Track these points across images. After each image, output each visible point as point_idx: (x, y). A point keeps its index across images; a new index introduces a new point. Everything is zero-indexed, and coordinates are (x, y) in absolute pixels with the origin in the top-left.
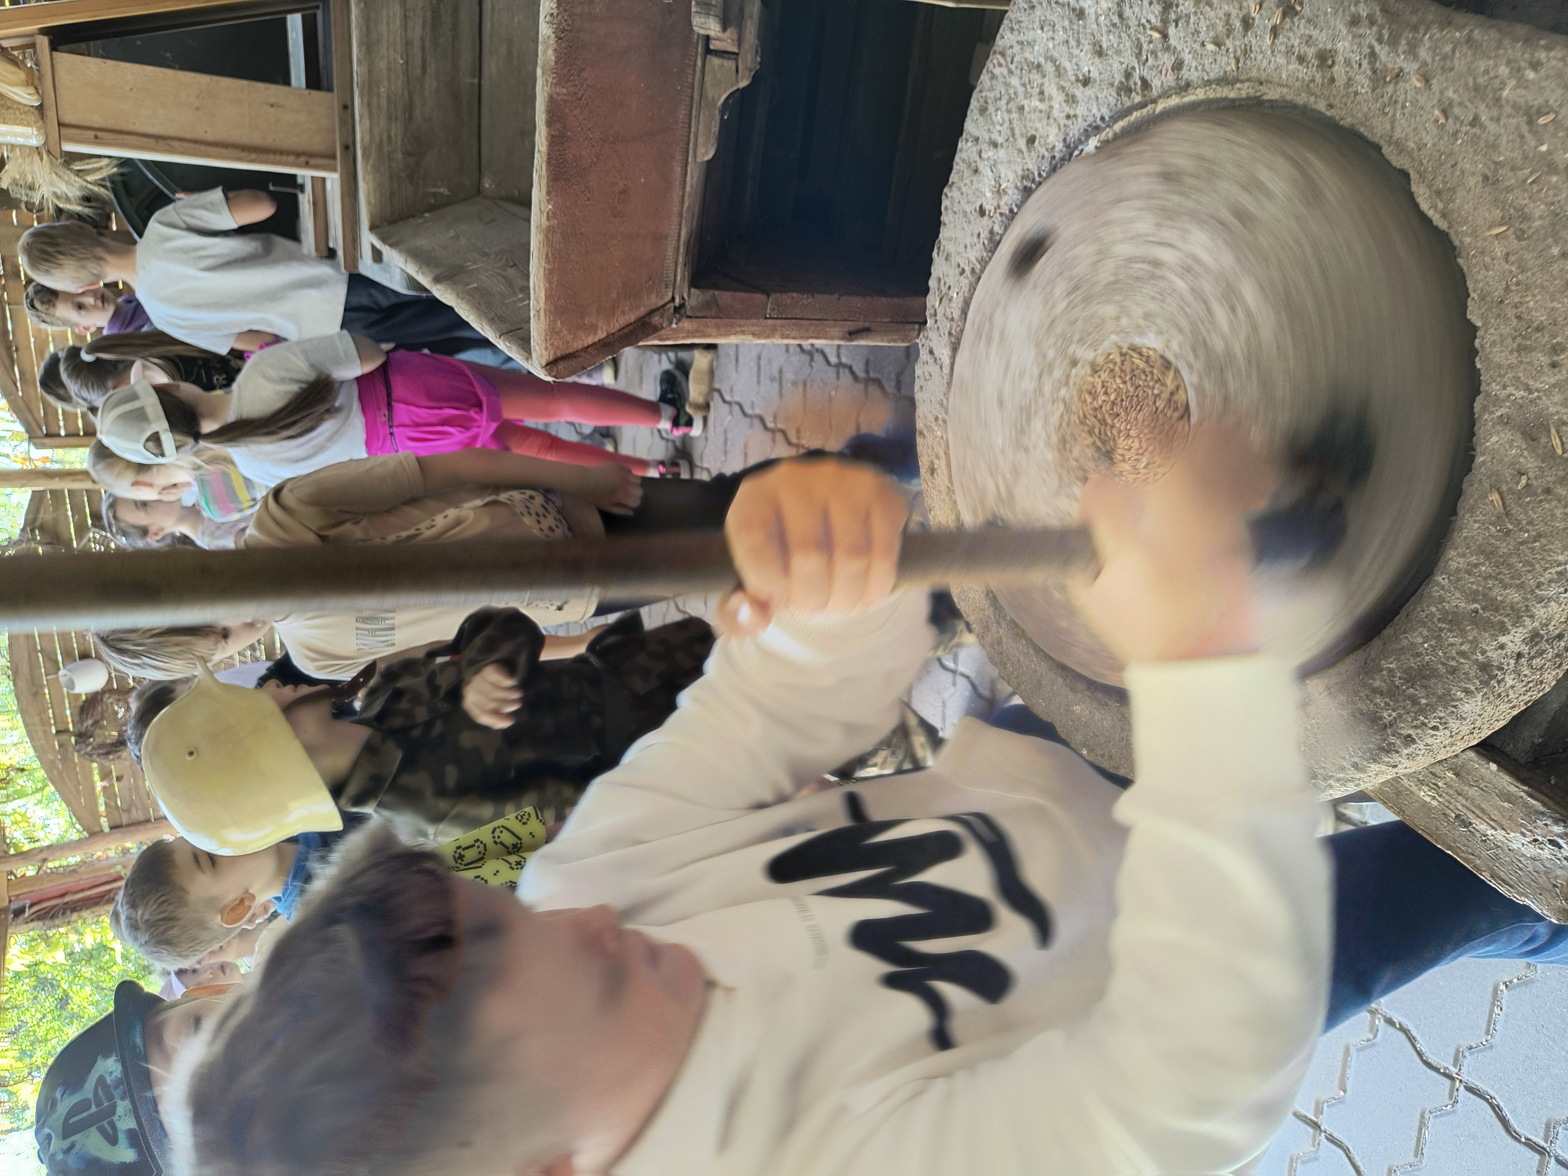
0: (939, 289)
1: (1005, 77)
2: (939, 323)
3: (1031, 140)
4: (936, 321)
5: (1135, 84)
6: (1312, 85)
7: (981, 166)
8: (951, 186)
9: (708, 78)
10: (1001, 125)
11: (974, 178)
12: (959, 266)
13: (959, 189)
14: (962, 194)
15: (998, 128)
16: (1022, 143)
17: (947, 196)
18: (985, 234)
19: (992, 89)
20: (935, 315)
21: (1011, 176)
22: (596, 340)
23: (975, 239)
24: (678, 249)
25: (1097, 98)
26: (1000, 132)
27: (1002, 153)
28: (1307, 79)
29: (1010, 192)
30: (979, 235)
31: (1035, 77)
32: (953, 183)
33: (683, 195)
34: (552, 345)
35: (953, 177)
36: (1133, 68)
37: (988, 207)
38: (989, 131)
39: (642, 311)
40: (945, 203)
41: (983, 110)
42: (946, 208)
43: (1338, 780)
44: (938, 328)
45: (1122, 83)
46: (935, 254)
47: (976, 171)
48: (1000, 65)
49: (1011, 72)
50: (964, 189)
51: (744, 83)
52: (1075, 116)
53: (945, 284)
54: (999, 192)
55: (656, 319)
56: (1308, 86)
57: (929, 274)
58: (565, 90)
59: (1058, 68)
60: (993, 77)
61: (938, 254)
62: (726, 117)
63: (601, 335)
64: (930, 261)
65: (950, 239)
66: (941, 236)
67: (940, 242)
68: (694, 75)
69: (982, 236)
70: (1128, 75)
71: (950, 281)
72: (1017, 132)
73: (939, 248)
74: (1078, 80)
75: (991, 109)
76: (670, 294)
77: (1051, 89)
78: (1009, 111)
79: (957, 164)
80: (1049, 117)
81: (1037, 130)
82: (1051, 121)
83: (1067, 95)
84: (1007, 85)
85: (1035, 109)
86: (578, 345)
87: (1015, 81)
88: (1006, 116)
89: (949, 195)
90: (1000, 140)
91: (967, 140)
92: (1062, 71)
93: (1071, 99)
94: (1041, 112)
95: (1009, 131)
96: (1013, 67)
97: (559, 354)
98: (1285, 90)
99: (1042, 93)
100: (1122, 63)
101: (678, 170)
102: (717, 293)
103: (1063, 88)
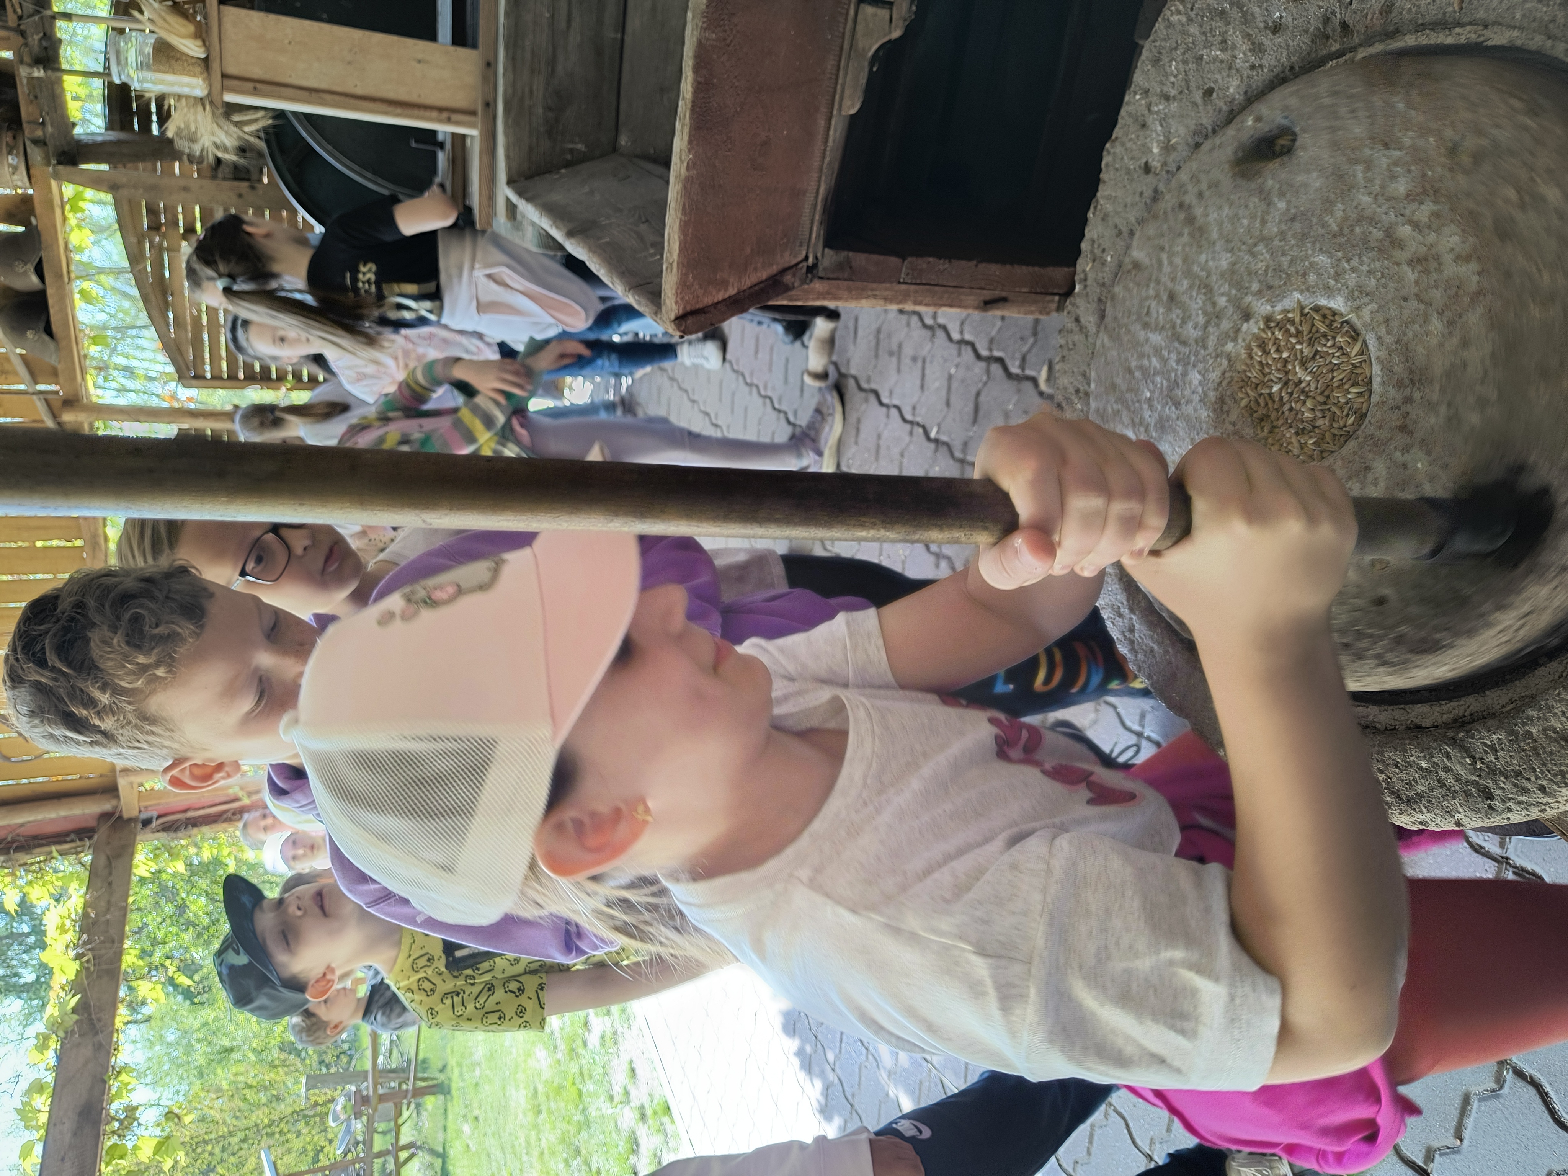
0: (1092, 252)
1: (1183, 25)
2: (1088, 290)
3: (1209, 92)
4: (1085, 287)
5: (1334, 31)
6: (1551, 26)
7: (1150, 120)
8: (1114, 141)
9: (860, 28)
10: (1175, 76)
11: (1141, 133)
12: (1115, 226)
13: (1123, 144)
14: (1126, 149)
15: (1172, 79)
16: (1198, 96)
17: (1109, 153)
18: (1148, 193)
19: (1168, 38)
20: (1085, 280)
21: (1182, 131)
22: (727, 296)
23: (1137, 199)
24: (815, 206)
25: (1288, 45)
26: (1173, 83)
27: (1174, 106)
28: (1546, 18)
29: (1180, 148)
30: (1141, 194)
31: (1218, 24)
32: (1117, 138)
33: (825, 150)
34: (682, 299)
35: (1117, 132)
36: (1333, 13)
37: (1156, 164)
38: (1161, 83)
39: (775, 269)
40: (1106, 159)
41: (1156, 61)
42: (1107, 165)
43: (1520, 803)
44: (1087, 294)
45: (1318, 29)
46: (1090, 215)
47: (1144, 126)
48: (1179, 12)
49: (1190, 20)
50: (1128, 145)
51: (896, 34)
52: (1261, 66)
53: (1099, 246)
54: (1167, 148)
55: (788, 279)
56: (1546, 27)
57: (1081, 236)
58: (714, 36)
59: (1245, 14)
60: (1170, 25)
61: (1094, 214)
62: (875, 69)
63: (732, 291)
64: (1084, 221)
65: (1108, 198)
66: (1099, 194)
67: (1097, 202)
68: (845, 24)
69: (1146, 195)
70: (1326, 20)
71: (1106, 244)
72: (1193, 84)
73: (1095, 208)
74: (1266, 27)
75: (1165, 59)
76: (804, 253)
77: (1236, 37)
78: (1185, 62)
79: (1123, 118)
80: (1230, 68)
81: (1216, 82)
82: (1234, 72)
83: (1253, 43)
84: (1184, 33)
85: (1215, 59)
86: (707, 301)
87: (1194, 29)
88: (1181, 66)
89: (1112, 151)
90: (1173, 92)
91: (1135, 93)
92: (1250, 17)
93: (1258, 49)
94: (1222, 62)
95: (1183, 84)
96: (1193, 14)
97: (688, 309)
98: (1516, 33)
99: (1224, 41)
100: (1320, 7)
101: (822, 123)
102: (851, 254)
103: (1249, 36)
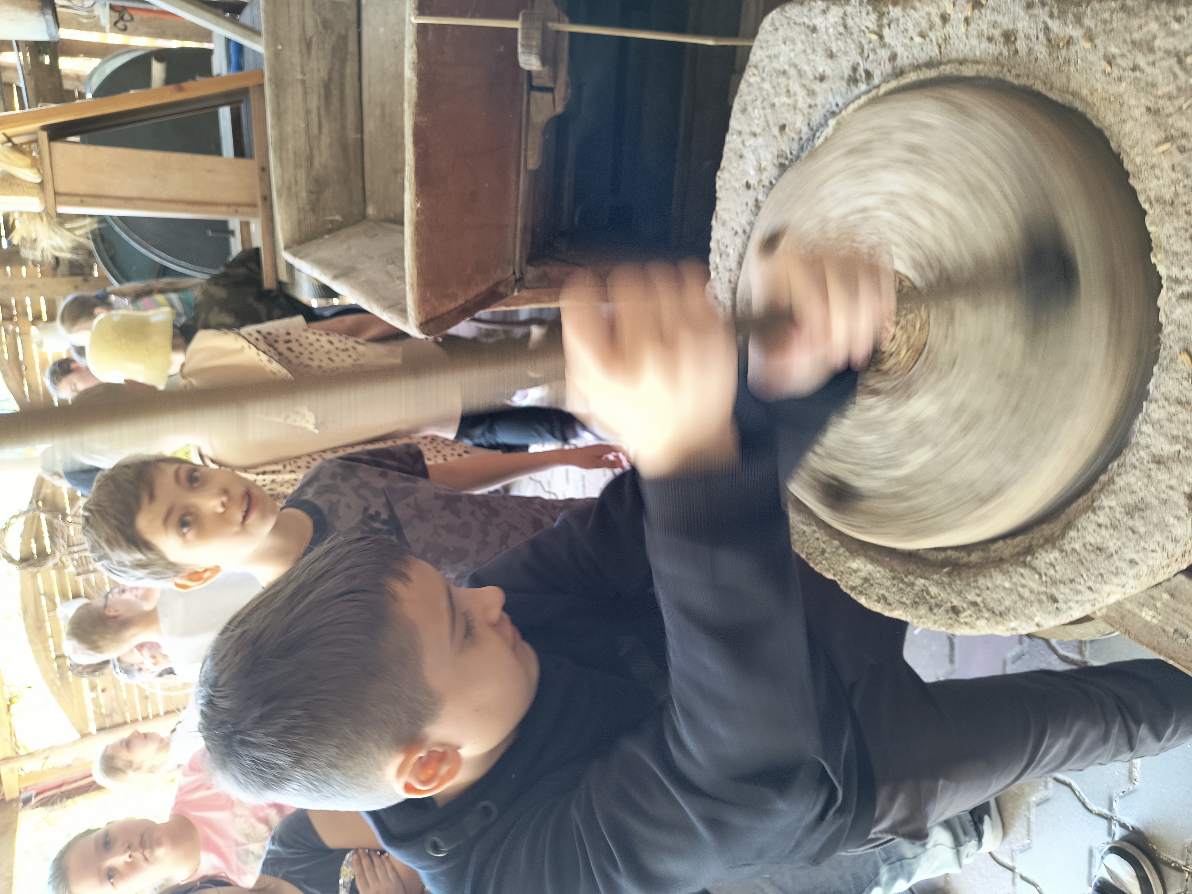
0: (719, 248)
1: (758, 83)
2: (720, 274)
3: (783, 128)
4: (718, 273)
5: (861, 76)
6: (1000, 58)
7: (745, 152)
8: (722, 170)
9: (533, 109)
10: (759, 119)
11: (741, 162)
12: (733, 229)
13: (729, 171)
14: (732, 175)
15: (756, 121)
16: (776, 131)
17: (719, 178)
18: (752, 203)
19: (749, 93)
20: (717, 268)
21: (769, 157)
22: (457, 305)
23: (744, 207)
24: (515, 236)
25: (831, 89)
26: (757, 125)
27: (760, 140)
28: (996, 54)
29: (769, 168)
30: (747, 204)
31: (782, 80)
32: (724, 168)
33: (518, 195)
34: (424, 310)
35: (724, 163)
36: (858, 64)
37: (753, 182)
38: (749, 125)
39: (491, 283)
40: (719, 183)
41: (744, 111)
42: (720, 187)
44: (720, 279)
45: (850, 76)
46: (713, 223)
47: (741, 156)
48: (754, 75)
49: (763, 79)
50: (733, 171)
51: (559, 109)
52: (816, 105)
53: (723, 244)
54: (760, 170)
55: (502, 289)
56: (997, 59)
57: (709, 238)
58: (426, 119)
59: (799, 71)
60: (750, 85)
61: (716, 221)
62: (547, 137)
63: (461, 301)
64: (710, 228)
65: (724, 210)
66: (718, 208)
67: (717, 213)
68: (522, 106)
69: (749, 204)
70: (855, 69)
71: (727, 241)
72: (771, 123)
73: (716, 218)
74: (815, 78)
75: (750, 109)
76: (511, 270)
77: (795, 87)
78: (764, 108)
79: (726, 153)
80: (795, 108)
81: (786, 119)
82: (797, 111)
83: (808, 90)
84: (761, 89)
85: (784, 104)
86: (443, 310)
87: (767, 86)
88: (762, 112)
89: (722, 176)
90: (758, 131)
91: (732, 134)
92: (802, 73)
93: (812, 93)
94: (789, 105)
95: (765, 124)
96: (764, 75)
97: (429, 317)
98: (981, 67)
99: (788, 91)
100: (848, 61)
101: (513, 176)
102: (547, 269)
103: (804, 86)
